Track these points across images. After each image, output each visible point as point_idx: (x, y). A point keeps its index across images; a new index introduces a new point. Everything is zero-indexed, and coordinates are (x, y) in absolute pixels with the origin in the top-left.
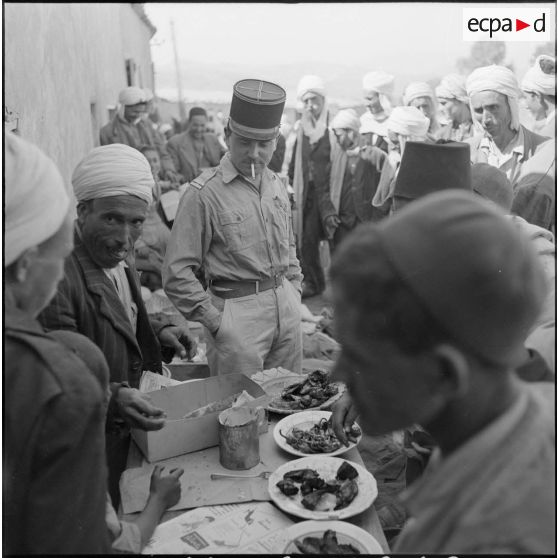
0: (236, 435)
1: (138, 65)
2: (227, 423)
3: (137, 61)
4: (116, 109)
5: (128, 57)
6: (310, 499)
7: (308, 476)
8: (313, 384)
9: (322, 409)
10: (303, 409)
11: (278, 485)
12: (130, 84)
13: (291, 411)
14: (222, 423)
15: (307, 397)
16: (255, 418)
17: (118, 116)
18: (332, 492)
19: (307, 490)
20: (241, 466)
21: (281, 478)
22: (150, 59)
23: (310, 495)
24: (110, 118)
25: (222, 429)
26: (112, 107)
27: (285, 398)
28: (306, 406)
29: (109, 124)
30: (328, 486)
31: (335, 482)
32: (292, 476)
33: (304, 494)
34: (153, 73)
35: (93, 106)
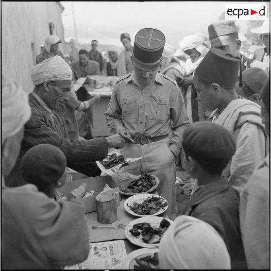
0: (105, 206)
1: (55, 26)
2: (100, 200)
3: (55, 23)
4: (44, 47)
5: (50, 21)
6: (146, 238)
7: (145, 226)
8: (144, 180)
9: (148, 193)
10: (138, 193)
11: (130, 231)
12: (51, 34)
13: (132, 194)
14: (98, 200)
15: (141, 187)
16: (114, 197)
17: (45, 50)
18: (157, 234)
19: (145, 233)
20: (108, 222)
21: (132, 227)
22: (61, 22)
23: (146, 236)
24: (42, 51)
25: (98, 203)
26: (43, 46)
27: (130, 187)
28: (140, 191)
29: (41, 54)
30: (155, 231)
31: (159, 229)
32: (137, 226)
33: (143, 235)
34: (63, 30)
35: (32, 45)
